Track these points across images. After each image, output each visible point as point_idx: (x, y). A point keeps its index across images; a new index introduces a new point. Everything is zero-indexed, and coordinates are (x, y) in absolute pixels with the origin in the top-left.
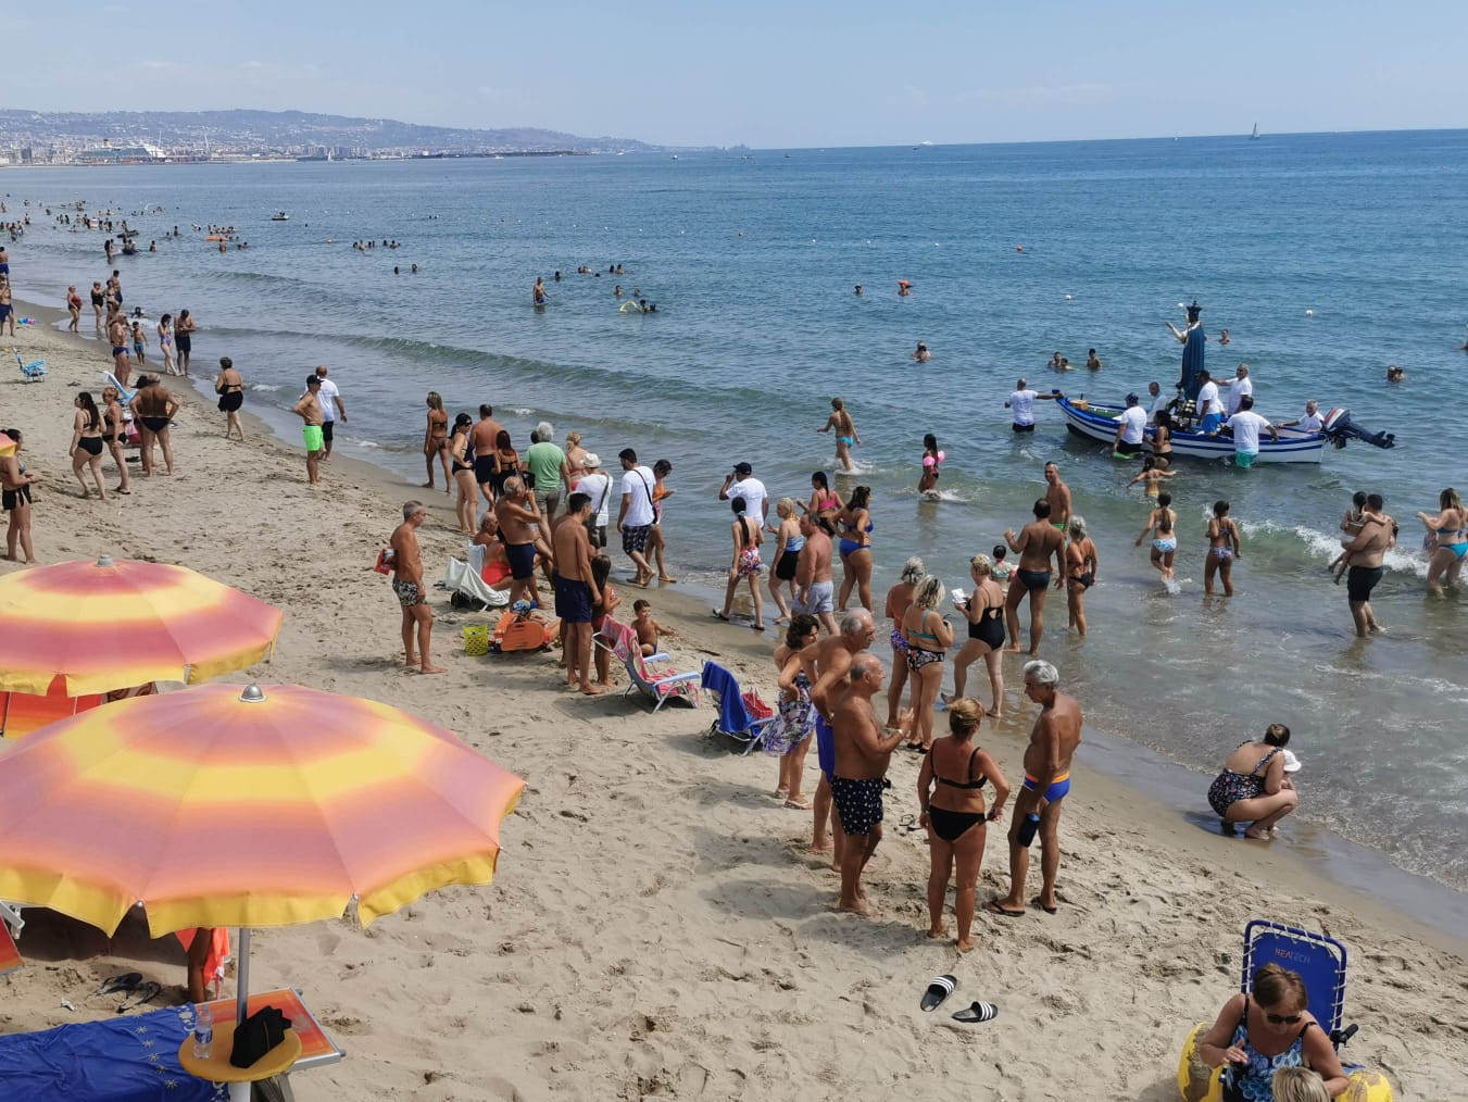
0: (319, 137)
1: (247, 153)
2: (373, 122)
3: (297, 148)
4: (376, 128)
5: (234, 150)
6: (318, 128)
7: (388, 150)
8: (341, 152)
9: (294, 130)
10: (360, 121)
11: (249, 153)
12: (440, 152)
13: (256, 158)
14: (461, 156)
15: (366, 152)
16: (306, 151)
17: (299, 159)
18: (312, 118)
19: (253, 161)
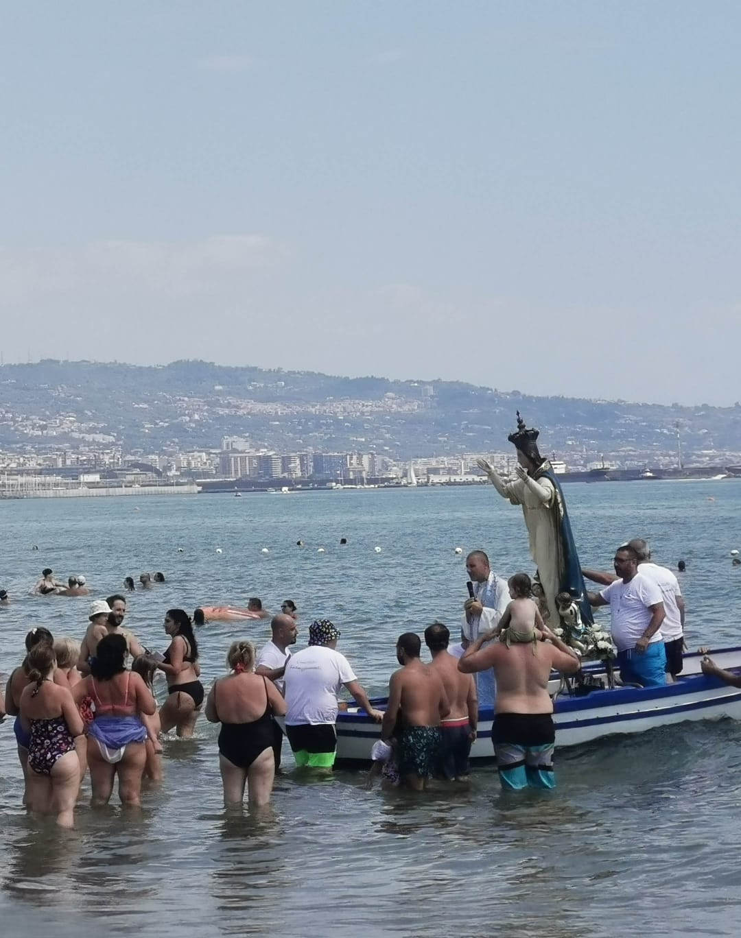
0: (256, 428)
1: (65, 472)
2: (407, 390)
3: (200, 460)
4: (414, 407)
5: (32, 464)
6: (259, 407)
7: (446, 461)
8: (318, 468)
9: (193, 412)
10: (370, 387)
11: (71, 473)
12: (598, 465)
13: (92, 485)
14: (659, 474)
15: (386, 467)
16: (225, 467)
17: (207, 488)
18: (237, 378)
19: (83, 490)
